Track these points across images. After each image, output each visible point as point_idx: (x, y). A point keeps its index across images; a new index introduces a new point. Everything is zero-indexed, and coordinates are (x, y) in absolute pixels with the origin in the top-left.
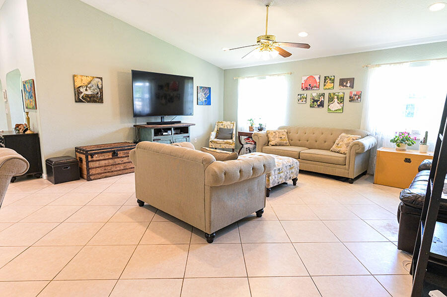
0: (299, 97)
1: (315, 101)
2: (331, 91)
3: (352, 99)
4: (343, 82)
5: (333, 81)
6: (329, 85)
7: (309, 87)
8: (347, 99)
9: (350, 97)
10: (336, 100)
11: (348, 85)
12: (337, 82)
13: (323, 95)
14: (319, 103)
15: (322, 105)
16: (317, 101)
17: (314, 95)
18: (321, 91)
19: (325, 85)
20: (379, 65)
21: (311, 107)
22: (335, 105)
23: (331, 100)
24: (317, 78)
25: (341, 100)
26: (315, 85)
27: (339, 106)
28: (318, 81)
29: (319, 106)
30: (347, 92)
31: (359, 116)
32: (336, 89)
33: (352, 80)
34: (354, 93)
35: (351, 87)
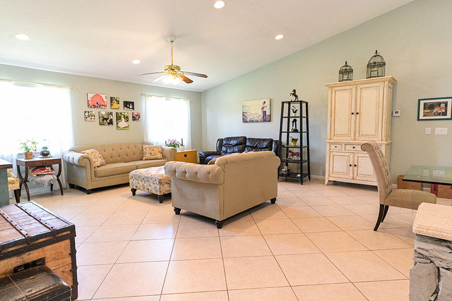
0: (87, 114)
1: (104, 119)
2: (119, 111)
3: (134, 119)
4: (127, 104)
5: (118, 102)
6: (115, 105)
7: (96, 105)
9: (133, 117)
10: (123, 119)
11: (131, 107)
12: (121, 104)
13: (111, 114)
14: (108, 121)
15: (111, 123)
16: (107, 119)
17: (103, 113)
18: (109, 110)
19: (111, 105)
20: (151, 96)
21: (100, 124)
22: (123, 123)
23: (118, 118)
24: (104, 97)
25: (127, 118)
26: (103, 103)
27: (125, 124)
28: (105, 100)
29: (109, 124)
30: (129, 112)
31: (142, 131)
32: (121, 109)
33: (133, 103)
34: (136, 114)
35: (133, 108)
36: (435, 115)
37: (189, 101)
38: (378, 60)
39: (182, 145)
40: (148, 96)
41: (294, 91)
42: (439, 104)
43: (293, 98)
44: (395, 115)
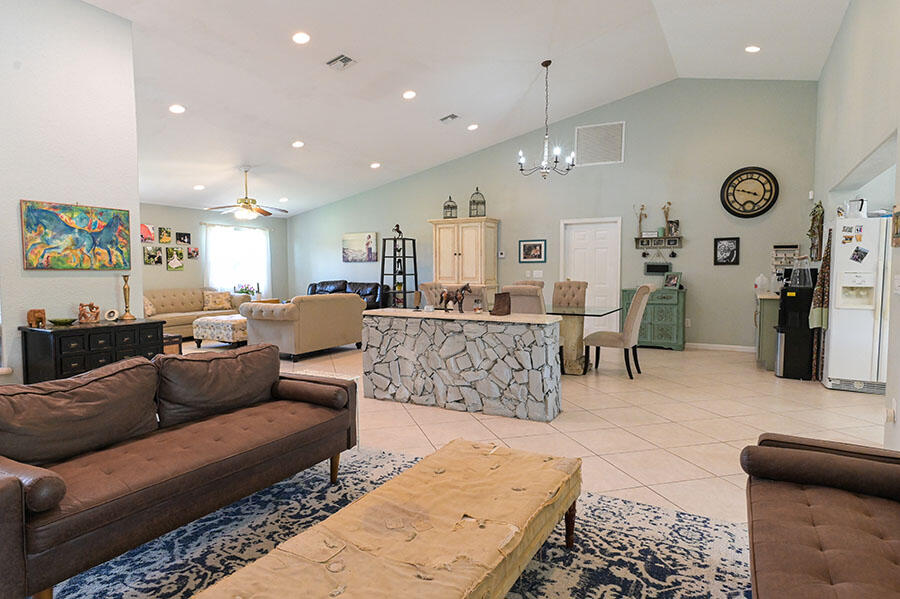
1: (151, 256)
2: (169, 246)
3: (190, 256)
4: (180, 237)
5: (169, 234)
6: (165, 238)
7: (140, 238)
8: (185, 255)
9: (189, 254)
10: (175, 256)
11: (186, 240)
12: (173, 236)
13: (160, 249)
14: (156, 259)
15: (159, 261)
16: (154, 257)
17: (149, 248)
18: (156, 244)
19: (160, 238)
20: (213, 225)
21: (146, 263)
22: (175, 262)
23: (169, 255)
24: (150, 228)
25: (180, 256)
26: (149, 236)
27: (179, 263)
28: (152, 232)
29: (156, 262)
30: (183, 247)
31: (201, 273)
32: (173, 243)
33: (188, 235)
34: (193, 249)
35: (189, 242)
36: (532, 257)
37: (268, 232)
38: (478, 198)
39: (258, 292)
40: (210, 225)
41: (397, 226)
42: (535, 246)
43: (397, 235)
44: (500, 256)
